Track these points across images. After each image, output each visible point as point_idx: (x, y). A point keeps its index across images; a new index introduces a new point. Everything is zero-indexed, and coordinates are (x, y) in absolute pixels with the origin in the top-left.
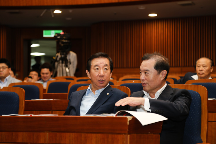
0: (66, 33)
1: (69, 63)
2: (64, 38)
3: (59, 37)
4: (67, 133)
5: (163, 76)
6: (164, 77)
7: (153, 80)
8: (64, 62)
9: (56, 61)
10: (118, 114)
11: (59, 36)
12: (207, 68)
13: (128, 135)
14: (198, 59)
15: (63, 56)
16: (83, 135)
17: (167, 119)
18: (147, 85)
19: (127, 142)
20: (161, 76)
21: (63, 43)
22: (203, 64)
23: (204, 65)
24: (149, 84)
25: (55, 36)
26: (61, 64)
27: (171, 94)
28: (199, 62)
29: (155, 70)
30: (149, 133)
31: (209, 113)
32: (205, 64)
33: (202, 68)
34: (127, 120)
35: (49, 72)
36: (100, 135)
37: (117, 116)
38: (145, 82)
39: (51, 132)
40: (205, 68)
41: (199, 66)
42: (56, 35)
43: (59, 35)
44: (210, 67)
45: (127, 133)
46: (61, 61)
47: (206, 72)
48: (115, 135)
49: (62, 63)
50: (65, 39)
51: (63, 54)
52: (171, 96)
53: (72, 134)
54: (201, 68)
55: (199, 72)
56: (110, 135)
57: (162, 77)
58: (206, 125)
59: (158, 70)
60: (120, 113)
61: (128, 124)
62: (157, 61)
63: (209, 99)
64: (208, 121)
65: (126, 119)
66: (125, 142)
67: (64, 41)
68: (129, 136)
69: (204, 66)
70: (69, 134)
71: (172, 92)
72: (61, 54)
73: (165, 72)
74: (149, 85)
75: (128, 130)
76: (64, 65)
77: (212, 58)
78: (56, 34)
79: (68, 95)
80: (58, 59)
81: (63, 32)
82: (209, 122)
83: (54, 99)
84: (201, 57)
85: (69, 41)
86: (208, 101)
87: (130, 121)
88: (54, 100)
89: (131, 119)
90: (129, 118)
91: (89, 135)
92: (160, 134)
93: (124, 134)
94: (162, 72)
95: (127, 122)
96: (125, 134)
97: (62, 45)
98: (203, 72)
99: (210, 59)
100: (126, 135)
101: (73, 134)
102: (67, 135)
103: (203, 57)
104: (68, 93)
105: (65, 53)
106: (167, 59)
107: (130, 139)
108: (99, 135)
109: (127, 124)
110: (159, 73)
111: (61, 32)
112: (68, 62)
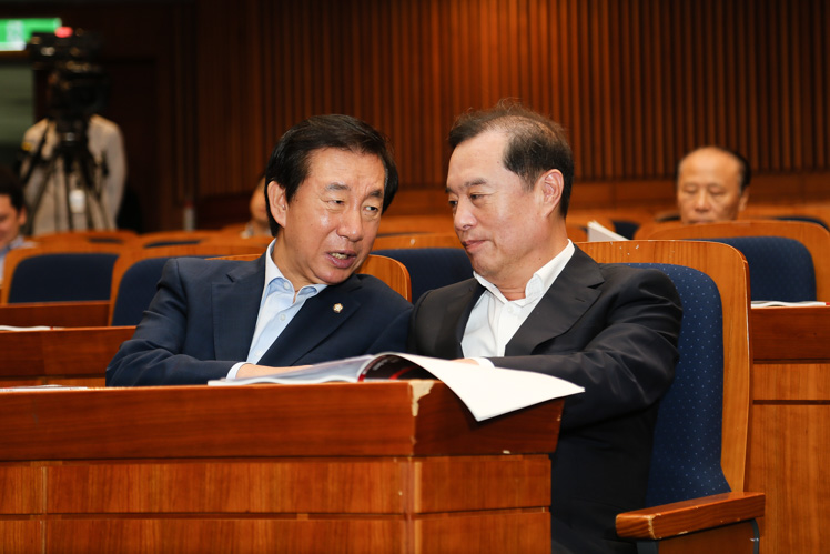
0: (80, 32)
1: (98, 173)
2: (75, 51)
3: (48, 51)
4: (137, 466)
5: (550, 198)
6: (554, 199)
7: (509, 218)
8: (76, 165)
9: (37, 160)
10: (371, 373)
11: (48, 46)
12: (727, 199)
13: (413, 461)
14: (686, 152)
15: (69, 137)
16: (211, 470)
17: (581, 390)
18: (488, 245)
19: (409, 491)
20: (543, 196)
21: (70, 76)
22: (710, 179)
23: (713, 185)
24: (498, 240)
25: (29, 46)
26: (61, 177)
27: (594, 287)
28: (692, 172)
29: (511, 174)
30: (506, 452)
31: (756, 367)
32: (720, 181)
33: (706, 198)
34: (412, 396)
35: (12, 212)
36: (287, 466)
37: (366, 381)
38: (478, 232)
39: (60, 463)
40: (719, 198)
41: (691, 188)
42: (36, 41)
43: (47, 38)
44: (739, 191)
45: (412, 454)
46: (60, 164)
47: (721, 216)
48: (358, 465)
49: (68, 171)
50: (79, 60)
51: (72, 130)
52: (593, 294)
53: (158, 466)
54: (702, 199)
55: (693, 215)
56: (333, 468)
57: (545, 200)
58: (744, 415)
59: (523, 175)
60: (376, 368)
61: (415, 412)
62: (512, 136)
63: (755, 306)
64: (754, 402)
65: (406, 390)
66: (401, 494)
67: (75, 67)
68: (418, 465)
69: (713, 190)
70: (144, 466)
71: (597, 278)
72: (59, 131)
73: (554, 178)
74: (495, 245)
75: (413, 440)
76: (73, 179)
77: (744, 152)
78: (35, 34)
79: (112, 309)
80: (47, 152)
81: (65, 24)
82: (756, 407)
83: (52, 326)
84: (697, 146)
85: (96, 69)
86: (753, 313)
87: (422, 401)
88: (55, 329)
89: (427, 392)
90: (420, 388)
91: (239, 469)
92: (552, 457)
93: (395, 460)
94: (542, 179)
95: (411, 403)
96: (402, 457)
97: (66, 86)
98: (711, 215)
99: (737, 154)
100: (407, 461)
101: (166, 467)
102: (137, 472)
103: (706, 144)
104: (112, 302)
105: (78, 125)
106: (556, 125)
107: (424, 478)
108: (282, 469)
109: (410, 412)
110: (531, 184)
111: (54, 26)
112: (95, 165)
